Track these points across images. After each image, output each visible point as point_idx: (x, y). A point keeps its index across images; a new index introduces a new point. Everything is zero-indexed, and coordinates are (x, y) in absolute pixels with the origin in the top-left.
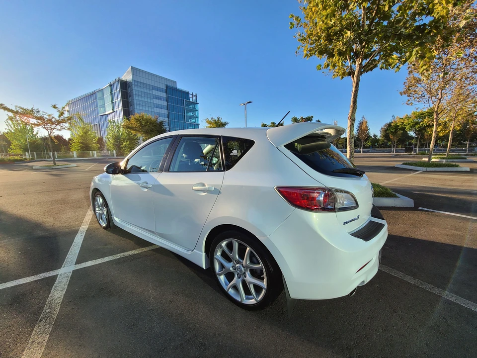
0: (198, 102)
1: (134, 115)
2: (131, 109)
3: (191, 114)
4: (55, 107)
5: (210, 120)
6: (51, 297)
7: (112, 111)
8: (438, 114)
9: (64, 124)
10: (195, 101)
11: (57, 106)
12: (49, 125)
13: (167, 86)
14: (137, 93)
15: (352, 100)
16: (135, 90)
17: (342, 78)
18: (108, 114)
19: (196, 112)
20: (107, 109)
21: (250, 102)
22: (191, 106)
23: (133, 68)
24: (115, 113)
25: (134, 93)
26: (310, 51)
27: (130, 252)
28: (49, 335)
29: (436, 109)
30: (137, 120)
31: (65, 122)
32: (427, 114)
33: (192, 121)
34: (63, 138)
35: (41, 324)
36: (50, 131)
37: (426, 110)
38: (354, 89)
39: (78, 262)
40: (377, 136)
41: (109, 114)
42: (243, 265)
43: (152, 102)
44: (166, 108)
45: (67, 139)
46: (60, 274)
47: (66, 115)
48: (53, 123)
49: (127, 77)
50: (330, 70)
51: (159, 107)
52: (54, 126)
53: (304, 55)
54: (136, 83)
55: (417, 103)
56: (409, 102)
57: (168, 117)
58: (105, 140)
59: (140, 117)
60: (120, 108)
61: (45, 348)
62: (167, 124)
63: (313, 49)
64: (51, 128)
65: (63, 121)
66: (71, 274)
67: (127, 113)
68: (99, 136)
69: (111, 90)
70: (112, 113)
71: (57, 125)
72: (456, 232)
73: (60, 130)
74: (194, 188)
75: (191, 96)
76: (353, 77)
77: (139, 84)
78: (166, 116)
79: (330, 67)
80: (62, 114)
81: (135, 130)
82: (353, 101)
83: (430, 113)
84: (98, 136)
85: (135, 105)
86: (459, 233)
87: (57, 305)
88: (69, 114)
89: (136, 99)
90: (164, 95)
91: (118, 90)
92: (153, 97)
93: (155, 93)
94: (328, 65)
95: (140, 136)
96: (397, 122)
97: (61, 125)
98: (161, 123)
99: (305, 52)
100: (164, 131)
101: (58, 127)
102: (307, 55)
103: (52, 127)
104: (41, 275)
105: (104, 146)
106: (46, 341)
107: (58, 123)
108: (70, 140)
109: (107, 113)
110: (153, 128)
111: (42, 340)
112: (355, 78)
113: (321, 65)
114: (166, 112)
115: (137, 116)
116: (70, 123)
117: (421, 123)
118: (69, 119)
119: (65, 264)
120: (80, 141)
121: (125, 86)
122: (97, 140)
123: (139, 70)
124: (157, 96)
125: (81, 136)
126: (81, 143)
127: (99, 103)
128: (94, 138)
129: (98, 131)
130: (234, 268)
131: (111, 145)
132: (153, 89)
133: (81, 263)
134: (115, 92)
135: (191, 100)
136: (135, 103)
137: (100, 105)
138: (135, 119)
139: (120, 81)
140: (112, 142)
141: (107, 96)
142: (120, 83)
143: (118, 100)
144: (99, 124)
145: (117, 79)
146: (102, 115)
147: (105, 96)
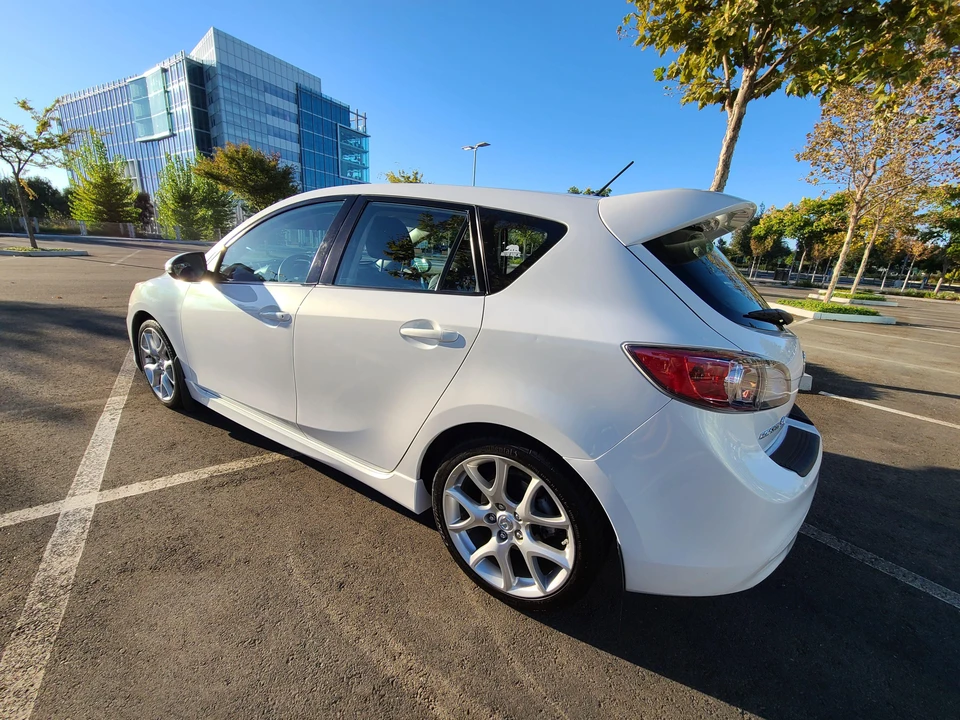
0: (368, 134)
1: (223, 146)
2: (214, 133)
3: (353, 159)
4: (24, 105)
5: (397, 175)
6: (45, 570)
7: (167, 133)
8: (859, 208)
9: (51, 150)
10: (361, 129)
11: (30, 105)
12: (15, 150)
13: (298, 88)
14: (228, 95)
16: (223, 88)
17: (704, 105)
18: (159, 140)
19: (364, 156)
20: (156, 125)
21: (486, 145)
22: (353, 141)
23: (217, 33)
24: (177, 139)
25: (222, 96)
26: (651, 30)
27: (234, 463)
28: (43, 671)
29: (858, 197)
30: (232, 159)
31: (54, 147)
32: (828, 206)
33: (355, 175)
34: (50, 187)
35: (21, 640)
36: (16, 165)
37: (829, 198)
38: (729, 134)
39: (108, 484)
40: (724, 243)
41: (163, 138)
42: (515, 513)
43: (263, 120)
44: (295, 138)
45: (61, 191)
46: (63, 512)
47: (55, 130)
48: (22, 147)
49: (205, 53)
50: (680, 83)
51: (280, 134)
52: (25, 155)
53: (639, 38)
54: (225, 72)
55: (826, 181)
56: (812, 178)
57: (300, 161)
58: (153, 199)
59: (237, 152)
60: (188, 129)
61: (36, 707)
62: (297, 176)
63: (659, 27)
64: (20, 160)
65: (50, 144)
66: (92, 513)
67: (205, 141)
68: (140, 191)
69: (166, 81)
70: (167, 137)
71: (33, 152)
72: (895, 446)
73: (42, 166)
74: (404, 331)
75: (352, 117)
76: (731, 105)
77: (233, 75)
78: (296, 157)
79: (682, 78)
80: (45, 125)
81: (227, 182)
82: (724, 161)
83: (833, 205)
84: (136, 190)
85: (225, 125)
86: (901, 447)
87: (62, 592)
88: (63, 130)
89: (226, 110)
90: (292, 108)
91: (181, 85)
92: (267, 109)
93: (271, 99)
94: (678, 72)
95: (237, 197)
96: (772, 216)
97: (46, 154)
98: (287, 172)
99: (642, 32)
100: (294, 192)
101: (38, 158)
102: (644, 39)
103: (22, 157)
104: (15, 514)
105: (151, 213)
106: (37, 686)
107: (36, 148)
108: (68, 192)
109: (155, 137)
110: (267, 182)
111: (27, 684)
112: (736, 109)
114: (295, 148)
115: (229, 149)
116: (67, 152)
117: (815, 224)
118: (66, 140)
119: (75, 489)
120: (94, 197)
121: (198, 74)
122: (135, 197)
123: (234, 40)
124: (276, 109)
125: (96, 186)
126: (96, 202)
127: (137, 110)
128: (128, 192)
129: (137, 178)
130: (492, 518)
131: (170, 213)
132: (266, 91)
133: (115, 487)
134: (174, 88)
135: (353, 127)
136: (224, 119)
137: (140, 117)
138: (226, 156)
139: (187, 62)
140: (172, 207)
141: (156, 96)
142: (188, 68)
143: (184, 108)
144: (139, 162)
145: (180, 58)
146: (146, 142)
147: (151, 95)
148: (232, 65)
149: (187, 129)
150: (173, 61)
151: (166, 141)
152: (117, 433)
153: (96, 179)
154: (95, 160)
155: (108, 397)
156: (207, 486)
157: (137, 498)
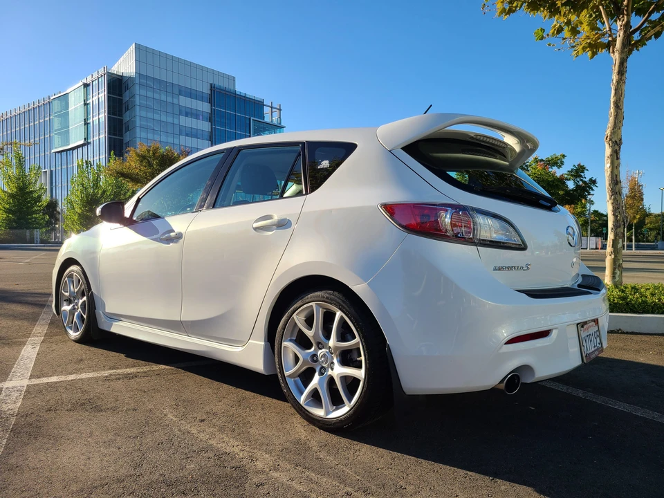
0: (283, 124)
1: (135, 147)
2: (127, 137)
7: (82, 142)
10: (275, 120)
13: (212, 87)
14: (144, 102)
15: (612, 100)
16: (139, 95)
18: (73, 149)
20: (72, 135)
23: (139, 48)
24: (90, 147)
25: (137, 103)
30: (143, 158)
39: (35, 376)
41: (77, 147)
42: (329, 348)
43: (176, 122)
44: (207, 135)
46: (5, 387)
49: (126, 66)
50: (564, 39)
51: (192, 133)
53: (499, 11)
54: (143, 81)
58: (60, 206)
59: (148, 151)
60: (103, 136)
66: (25, 388)
67: (117, 146)
68: (50, 199)
69: (87, 94)
70: (81, 146)
74: (256, 225)
75: (267, 110)
77: (150, 83)
79: (566, 33)
84: (46, 198)
85: (138, 130)
87: (11, 416)
89: (140, 115)
90: (205, 107)
91: (100, 97)
92: (180, 111)
93: (185, 102)
94: (560, 30)
99: (499, 6)
102: (503, 11)
105: (57, 220)
109: (71, 146)
112: (617, 54)
113: (543, 30)
115: (141, 149)
119: (12, 378)
120: (7, 206)
121: (117, 86)
122: (45, 204)
123: (153, 52)
124: (188, 110)
125: (12, 196)
126: (8, 211)
127: (56, 124)
128: (39, 199)
129: (48, 187)
130: (315, 358)
131: (76, 218)
132: (180, 94)
133: (40, 378)
134: (93, 100)
135: (267, 119)
136: (138, 124)
137: (59, 130)
138: (138, 155)
139: (108, 76)
140: (79, 211)
141: (76, 109)
142: (108, 81)
143: (101, 117)
144: (51, 172)
145: (101, 71)
146: (61, 152)
147: (71, 108)
148: (150, 74)
149: (101, 137)
150: (95, 75)
151: (80, 150)
152: (38, 354)
153: (11, 189)
154: (14, 171)
155: (28, 338)
156: (107, 379)
157: (56, 383)
